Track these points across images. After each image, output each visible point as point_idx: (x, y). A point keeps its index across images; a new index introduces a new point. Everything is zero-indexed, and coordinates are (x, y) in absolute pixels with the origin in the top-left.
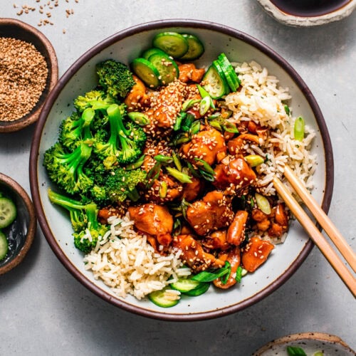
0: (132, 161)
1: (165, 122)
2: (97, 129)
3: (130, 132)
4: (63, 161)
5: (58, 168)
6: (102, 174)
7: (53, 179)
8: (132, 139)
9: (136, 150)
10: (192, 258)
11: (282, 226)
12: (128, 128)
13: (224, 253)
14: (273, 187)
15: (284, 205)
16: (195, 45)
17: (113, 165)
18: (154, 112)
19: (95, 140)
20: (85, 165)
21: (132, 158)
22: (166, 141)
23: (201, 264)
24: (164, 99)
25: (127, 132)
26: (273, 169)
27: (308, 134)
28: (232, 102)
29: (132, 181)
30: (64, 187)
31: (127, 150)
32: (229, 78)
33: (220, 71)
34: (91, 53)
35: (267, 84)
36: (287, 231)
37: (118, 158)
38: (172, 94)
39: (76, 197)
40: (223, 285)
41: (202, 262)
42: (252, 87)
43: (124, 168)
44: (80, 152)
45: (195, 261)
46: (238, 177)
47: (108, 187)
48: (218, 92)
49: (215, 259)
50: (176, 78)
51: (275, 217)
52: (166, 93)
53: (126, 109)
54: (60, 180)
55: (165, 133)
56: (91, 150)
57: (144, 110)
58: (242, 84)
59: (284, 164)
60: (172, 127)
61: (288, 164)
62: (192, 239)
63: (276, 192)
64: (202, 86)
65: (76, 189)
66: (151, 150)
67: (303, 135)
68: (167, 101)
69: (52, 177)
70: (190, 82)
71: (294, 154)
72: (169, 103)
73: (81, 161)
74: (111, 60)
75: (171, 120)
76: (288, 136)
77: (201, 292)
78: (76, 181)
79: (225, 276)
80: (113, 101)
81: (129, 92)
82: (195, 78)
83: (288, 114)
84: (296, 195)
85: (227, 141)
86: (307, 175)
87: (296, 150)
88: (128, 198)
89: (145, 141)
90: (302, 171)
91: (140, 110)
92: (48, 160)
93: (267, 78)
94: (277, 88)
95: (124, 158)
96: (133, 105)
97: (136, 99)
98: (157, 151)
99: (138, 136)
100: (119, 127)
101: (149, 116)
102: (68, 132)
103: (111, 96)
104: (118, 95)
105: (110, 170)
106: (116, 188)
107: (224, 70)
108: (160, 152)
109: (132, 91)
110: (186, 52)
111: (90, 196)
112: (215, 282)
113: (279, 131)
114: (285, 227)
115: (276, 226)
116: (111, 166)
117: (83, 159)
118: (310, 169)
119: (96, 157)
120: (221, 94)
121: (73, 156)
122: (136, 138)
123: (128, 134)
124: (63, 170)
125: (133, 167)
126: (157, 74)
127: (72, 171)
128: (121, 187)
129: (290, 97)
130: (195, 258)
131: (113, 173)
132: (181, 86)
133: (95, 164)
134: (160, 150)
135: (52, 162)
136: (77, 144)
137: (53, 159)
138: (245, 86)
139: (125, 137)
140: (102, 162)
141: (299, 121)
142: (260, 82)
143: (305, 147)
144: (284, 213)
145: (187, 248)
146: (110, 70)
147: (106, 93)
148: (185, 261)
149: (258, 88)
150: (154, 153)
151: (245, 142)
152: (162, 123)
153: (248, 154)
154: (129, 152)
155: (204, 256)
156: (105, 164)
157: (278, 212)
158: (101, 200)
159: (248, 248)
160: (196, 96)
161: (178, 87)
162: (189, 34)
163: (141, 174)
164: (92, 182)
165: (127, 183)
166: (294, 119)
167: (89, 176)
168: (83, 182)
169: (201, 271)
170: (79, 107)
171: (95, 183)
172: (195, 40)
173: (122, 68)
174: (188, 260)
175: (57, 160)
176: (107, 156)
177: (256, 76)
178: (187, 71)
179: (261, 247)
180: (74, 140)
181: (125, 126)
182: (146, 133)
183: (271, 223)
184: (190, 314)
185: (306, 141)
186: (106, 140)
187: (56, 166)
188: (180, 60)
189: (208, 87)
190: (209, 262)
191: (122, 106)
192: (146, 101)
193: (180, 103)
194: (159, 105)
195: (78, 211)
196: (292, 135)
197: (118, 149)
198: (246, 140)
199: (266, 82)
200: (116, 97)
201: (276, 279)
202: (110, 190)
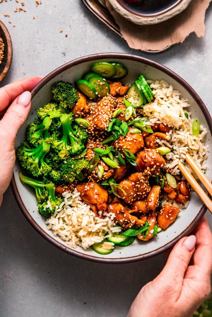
0: (78, 153)
1: (101, 126)
2: (53, 131)
3: (77, 133)
4: (30, 154)
5: (27, 159)
6: (58, 163)
7: (24, 167)
8: (78, 137)
9: (81, 145)
10: (122, 219)
11: (185, 196)
12: (75, 130)
13: (145, 216)
14: (178, 169)
15: (186, 181)
16: (121, 70)
17: (65, 156)
18: (93, 119)
19: (52, 139)
20: (46, 157)
21: (78, 151)
22: (102, 138)
23: (128, 223)
24: (100, 110)
25: (75, 133)
26: (178, 156)
27: (202, 131)
28: (148, 110)
29: (78, 168)
30: (32, 172)
31: (75, 146)
32: (146, 94)
33: (140, 89)
34: (48, 78)
35: (173, 96)
36: (189, 199)
37: (68, 151)
38: (105, 106)
39: (40, 178)
40: (144, 238)
41: (129, 222)
42: (162, 99)
43: (73, 158)
44: (42, 148)
45: (124, 221)
46: (153, 163)
47: (62, 171)
48: (138, 103)
49: (138, 220)
50: (108, 93)
51: (180, 190)
52: (101, 105)
53: (73, 116)
54: (29, 167)
55: (101, 133)
56: (49, 146)
57: (86, 116)
58: (155, 96)
59: (185, 153)
60: (106, 129)
61: (189, 153)
62: (121, 206)
63: (180, 172)
64: (126, 99)
65: (39, 173)
66: (91, 145)
67: (198, 132)
68: (102, 111)
69: (23, 166)
70: (118, 95)
71: (193, 145)
72: (104, 113)
73: (43, 154)
74: (61, 81)
75: (105, 125)
76: (188, 133)
77: (129, 243)
78: (40, 168)
79: (145, 232)
80: (64, 111)
81: (75, 104)
82: (122, 93)
83: (187, 117)
84: (194, 174)
85: (144, 138)
86: (202, 160)
87: (194, 143)
88: (76, 179)
89: (87, 138)
90: (199, 157)
91: (83, 117)
92: (20, 153)
93: (173, 92)
94: (180, 99)
95: (73, 151)
96: (78, 114)
97: (80, 110)
98: (96, 145)
99: (82, 135)
100: (69, 129)
101: (90, 121)
102: (32, 133)
103: (63, 108)
104: (68, 107)
105: (63, 160)
106: (68, 173)
107: (143, 88)
108: (98, 146)
109: (77, 104)
110: (115, 74)
111: (49, 178)
112: (138, 236)
113: (181, 130)
114: (187, 197)
115: (181, 196)
116: (64, 157)
117: (44, 153)
118: (204, 156)
119: (53, 151)
120: (140, 105)
121: (37, 150)
122: (81, 137)
123: (75, 134)
124: (30, 160)
125: (79, 157)
126: (94, 91)
127: (37, 161)
128: (71, 172)
129: (189, 105)
130: (124, 219)
131: (65, 162)
132: (112, 100)
133: (52, 155)
134: (98, 144)
135: (23, 155)
136: (40, 142)
137: (24, 153)
138: (158, 98)
139: (73, 136)
140: (57, 154)
141: (196, 123)
142: (168, 95)
143: (201, 140)
144: (186, 187)
145: (118, 212)
146: (61, 89)
147: (59, 106)
148: (117, 222)
149: (167, 99)
150: (93, 147)
151: (157, 138)
152: (99, 127)
153: (160, 146)
154: (76, 147)
155: (130, 218)
156: (60, 156)
157: (182, 186)
158: (57, 180)
159: (162, 212)
160: (122, 106)
161: (110, 100)
162: (116, 63)
163: (84, 162)
164: (51, 168)
165: (75, 169)
166: (193, 120)
167: (48, 164)
168: (44, 168)
169: (128, 228)
170: (41, 116)
171: (53, 168)
172: (121, 67)
173: (69, 87)
174: (119, 221)
175: (26, 153)
176: (61, 150)
177: (165, 90)
178: (116, 88)
179: (171, 211)
180: (37, 139)
181: (72, 128)
182: (87, 133)
183: (177, 194)
184: (121, 258)
185: (201, 136)
186: (60, 138)
187: (26, 157)
188: (111, 80)
189: (131, 99)
190: (134, 221)
191: (71, 114)
192: (87, 111)
193: (111, 112)
194: (97, 114)
195: (41, 188)
196: (191, 132)
197: (68, 145)
198: (158, 137)
199: (172, 95)
200: (66, 108)
201: (180, 233)
202: (63, 174)
